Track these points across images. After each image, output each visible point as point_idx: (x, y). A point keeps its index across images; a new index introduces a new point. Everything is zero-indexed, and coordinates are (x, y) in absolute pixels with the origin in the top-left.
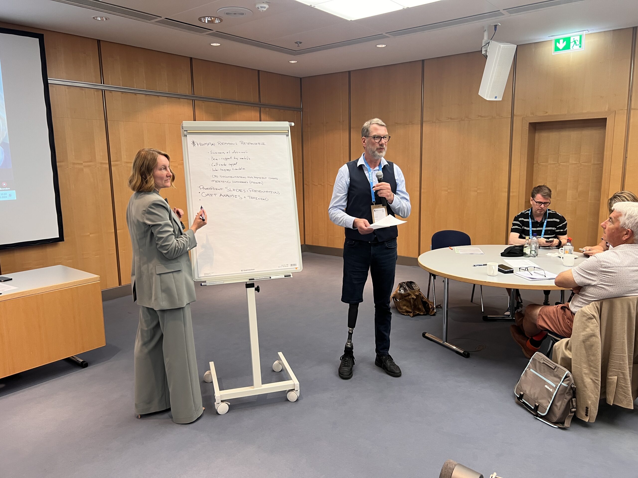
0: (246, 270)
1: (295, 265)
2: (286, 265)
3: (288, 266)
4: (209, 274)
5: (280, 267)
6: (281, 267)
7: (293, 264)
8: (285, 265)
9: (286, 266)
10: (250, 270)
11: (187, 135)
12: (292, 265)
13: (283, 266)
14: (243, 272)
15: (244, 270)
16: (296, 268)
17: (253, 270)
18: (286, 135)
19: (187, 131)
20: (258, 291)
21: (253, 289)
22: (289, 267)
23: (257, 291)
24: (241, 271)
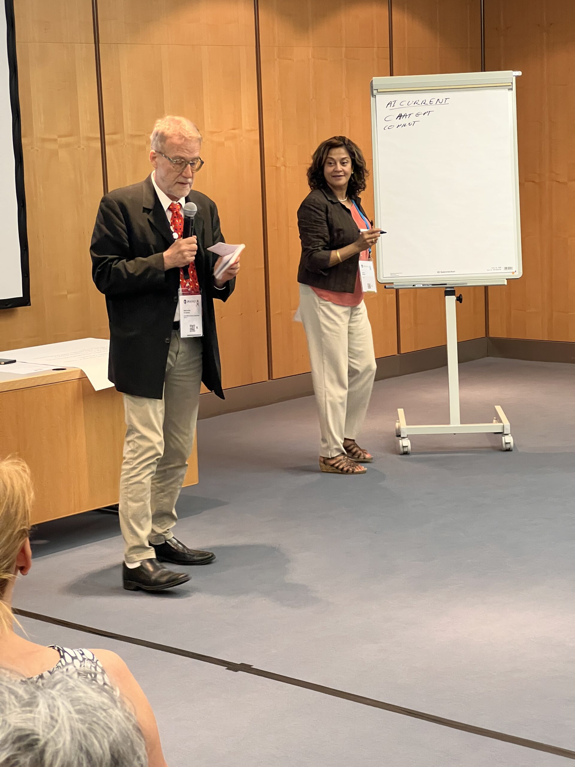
0: (444, 272)
1: (510, 268)
2: (498, 268)
3: (501, 269)
4: (397, 274)
5: (489, 270)
6: (491, 270)
7: (508, 267)
8: (496, 268)
9: (498, 270)
10: (449, 272)
11: (376, 96)
12: (506, 268)
13: (494, 269)
14: (440, 274)
15: (442, 272)
16: (513, 273)
17: (453, 272)
18: (507, 89)
19: (377, 90)
20: (461, 302)
21: (454, 298)
22: (503, 270)
23: (459, 302)
24: (438, 272)
